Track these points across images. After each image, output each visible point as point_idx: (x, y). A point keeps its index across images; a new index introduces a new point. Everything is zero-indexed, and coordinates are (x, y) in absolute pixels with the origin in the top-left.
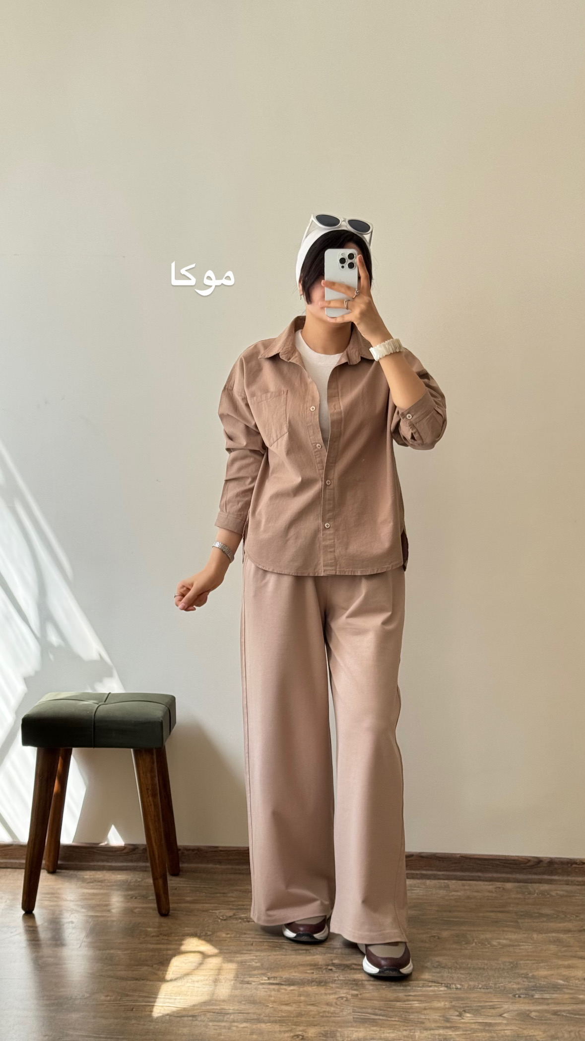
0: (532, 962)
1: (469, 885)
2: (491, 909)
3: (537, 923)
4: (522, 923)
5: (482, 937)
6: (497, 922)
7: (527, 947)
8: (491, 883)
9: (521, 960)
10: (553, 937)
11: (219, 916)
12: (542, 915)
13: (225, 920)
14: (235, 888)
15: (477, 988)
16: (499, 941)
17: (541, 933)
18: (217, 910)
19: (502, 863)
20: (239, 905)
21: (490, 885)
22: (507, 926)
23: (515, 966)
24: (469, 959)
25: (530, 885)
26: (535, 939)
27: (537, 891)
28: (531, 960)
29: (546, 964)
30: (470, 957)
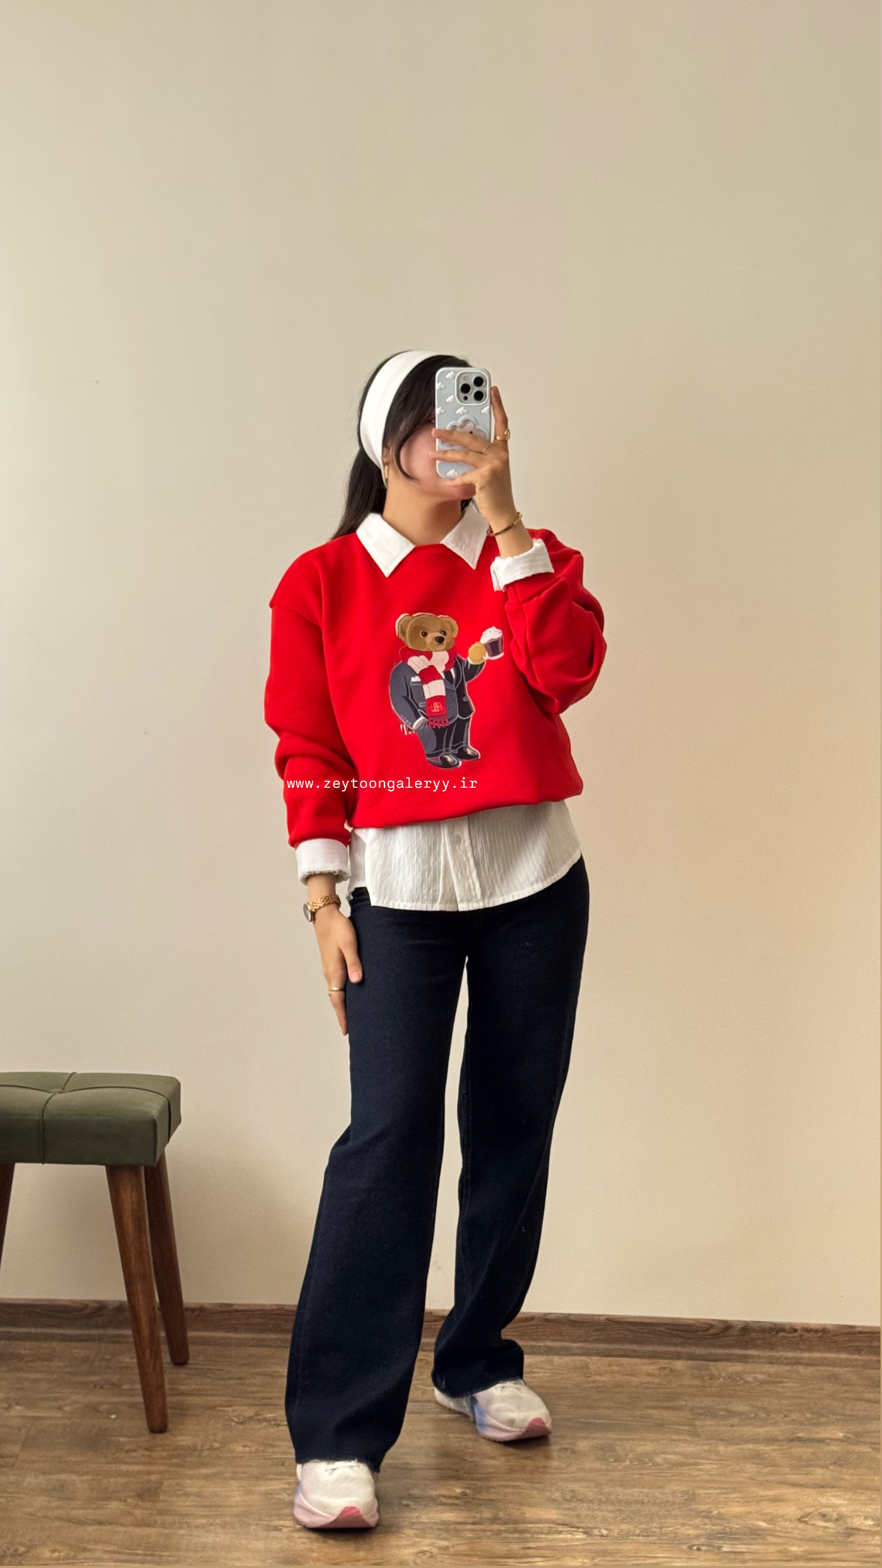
0: (718, 1491)
1: (620, 1365)
2: (655, 1404)
3: (725, 1426)
4: (702, 1426)
5: (640, 1450)
6: (662, 1425)
7: (708, 1467)
8: (653, 1361)
9: (701, 1488)
10: (750, 1450)
11: (232, 1418)
12: (731, 1414)
14: (259, 1370)
15: (634, 1535)
16: (663, 1456)
17: (732, 1444)
18: (229, 1406)
19: (668, 1329)
20: (263, 1398)
21: (650, 1364)
22: (678, 1432)
23: (691, 1498)
24: (621, 1486)
25: (712, 1363)
26: (722, 1452)
27: (723, 1374)
28: (715, 1489)
29: (738, 1495)
30: (623, 1483)
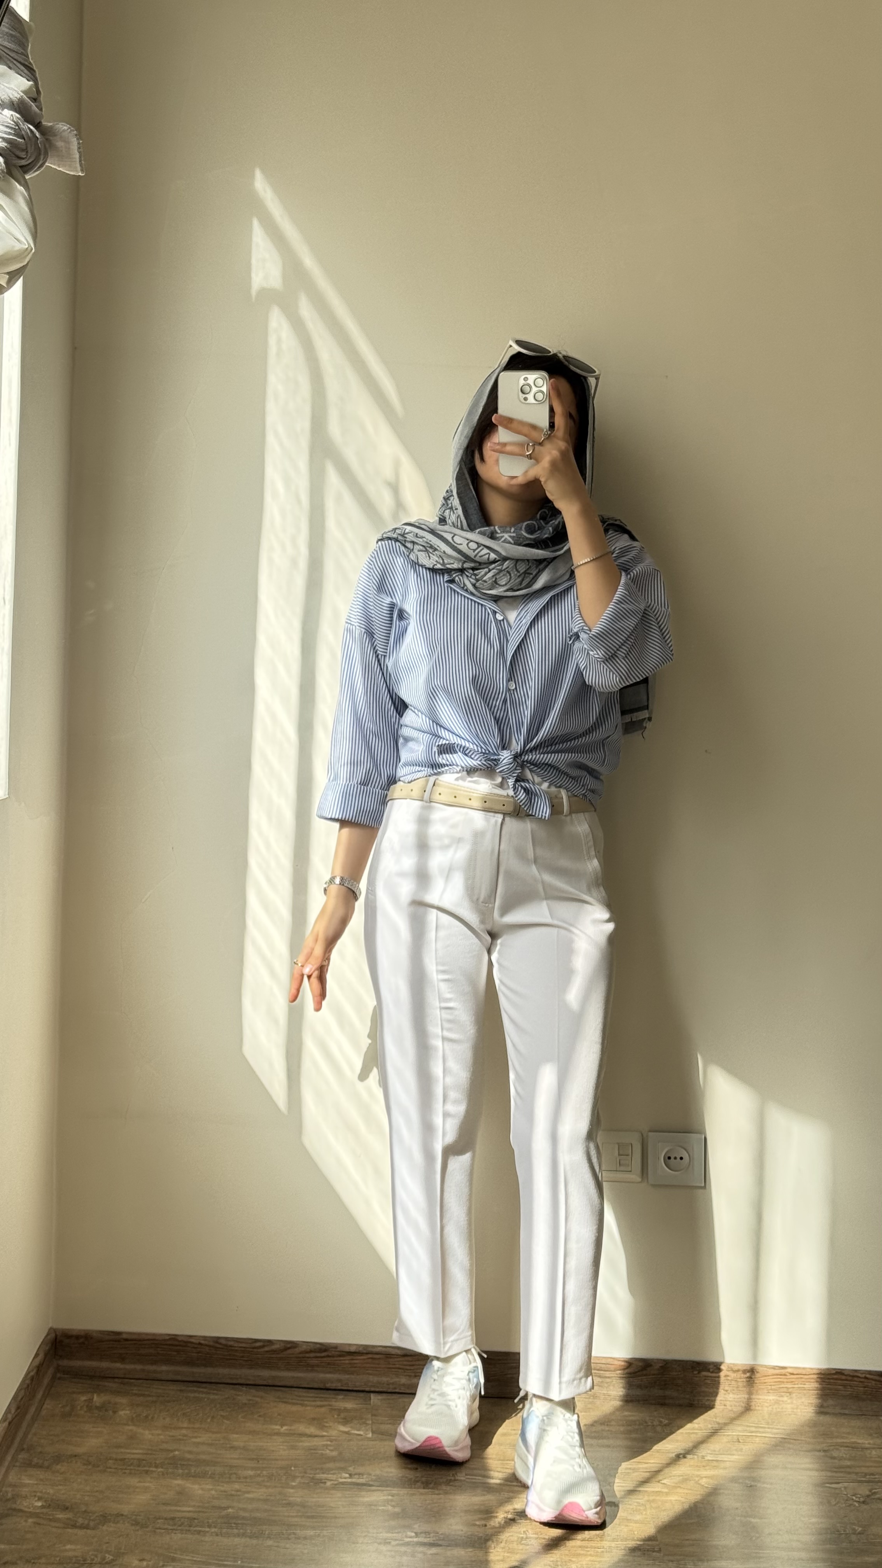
11: (849, 1496)
13: (864, 1502)
14: (835, 1440)
18: (839, 1483)
20: (866, 1474)
